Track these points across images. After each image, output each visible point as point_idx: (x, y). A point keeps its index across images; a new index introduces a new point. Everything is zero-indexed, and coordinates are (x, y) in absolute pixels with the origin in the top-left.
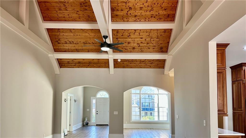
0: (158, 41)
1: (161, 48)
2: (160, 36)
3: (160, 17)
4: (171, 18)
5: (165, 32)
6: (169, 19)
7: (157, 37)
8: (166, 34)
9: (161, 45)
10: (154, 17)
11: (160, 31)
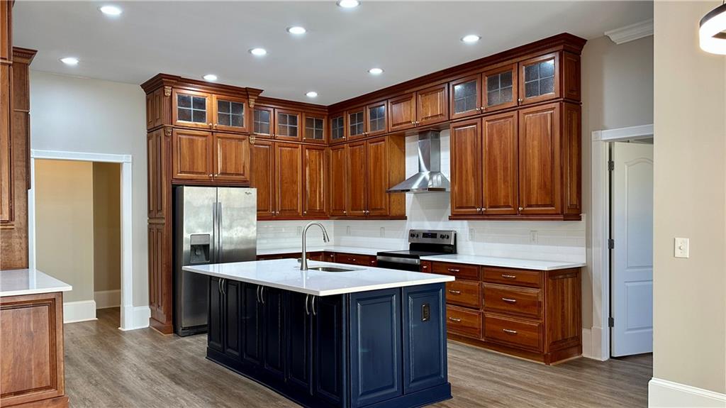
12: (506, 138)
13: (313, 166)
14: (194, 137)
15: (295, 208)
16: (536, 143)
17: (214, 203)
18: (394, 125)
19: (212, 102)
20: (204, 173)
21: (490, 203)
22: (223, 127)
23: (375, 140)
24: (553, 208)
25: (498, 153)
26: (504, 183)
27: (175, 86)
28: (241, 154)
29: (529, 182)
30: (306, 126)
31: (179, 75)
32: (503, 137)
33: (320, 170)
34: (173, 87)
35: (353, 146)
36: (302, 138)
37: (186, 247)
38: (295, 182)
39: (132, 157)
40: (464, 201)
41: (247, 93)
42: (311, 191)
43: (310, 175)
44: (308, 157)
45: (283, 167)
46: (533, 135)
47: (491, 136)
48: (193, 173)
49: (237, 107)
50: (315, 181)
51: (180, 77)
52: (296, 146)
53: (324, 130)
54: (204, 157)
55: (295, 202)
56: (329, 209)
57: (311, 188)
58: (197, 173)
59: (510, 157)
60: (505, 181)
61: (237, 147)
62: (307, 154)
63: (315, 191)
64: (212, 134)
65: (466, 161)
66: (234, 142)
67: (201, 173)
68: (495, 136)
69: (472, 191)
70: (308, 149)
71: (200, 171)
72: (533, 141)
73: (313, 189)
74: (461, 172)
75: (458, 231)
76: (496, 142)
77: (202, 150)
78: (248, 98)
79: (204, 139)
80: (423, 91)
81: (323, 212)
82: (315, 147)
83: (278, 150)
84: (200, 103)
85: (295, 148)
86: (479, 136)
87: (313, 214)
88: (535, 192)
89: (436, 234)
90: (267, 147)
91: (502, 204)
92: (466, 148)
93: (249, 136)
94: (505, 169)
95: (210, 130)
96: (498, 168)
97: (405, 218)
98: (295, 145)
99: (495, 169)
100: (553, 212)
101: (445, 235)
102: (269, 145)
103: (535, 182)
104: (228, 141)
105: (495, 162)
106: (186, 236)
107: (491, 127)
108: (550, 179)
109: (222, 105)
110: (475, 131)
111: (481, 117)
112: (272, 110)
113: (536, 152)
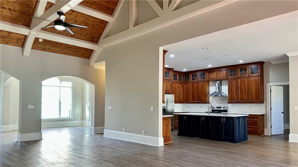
0: (92, 29)
1: (93, 38)
2: (96, 25)
3: (101, 7)
4: (110, 11)
5: (101, 23)
6: (108, 12)
7: (92, 25)
8: (101, 24)
9: (94, 34)
10: (96, 5)
11: (97, 20)
13: (180, 89)
16: (254, 85)
17: (167, 99)
21: (241, 99)
22: (166, 78)
23: (201, 82)
24: (258, 100)
25: (243, 87)
28: (169, 85)
29: (252, 94)
35: (193, 83)
36: (178, 81)
40: (233, 98)
43: (179, 91)
52: (177, 83)
53: (182, 78)
59: (247, 88)
62: (179, 85)
65: (233, 89)
68: (242, 83)
69: (235, 96)
73: (180, 95)
74: (232, 91)
75: (229, 106)
76: (242, 85)
80: (219, 70)
82: (180, 83)
86: (237, 83)
87: (180, 102)
88: (254, 97)
89: (221, 107)
91: (244, 99)
92: (233, 86)
96: (243, 91)
101: (224, 108)
103: (254, 94)
105: (242, 89)
107: (241, 81)
108: (258, 94)
111: (238, 78)
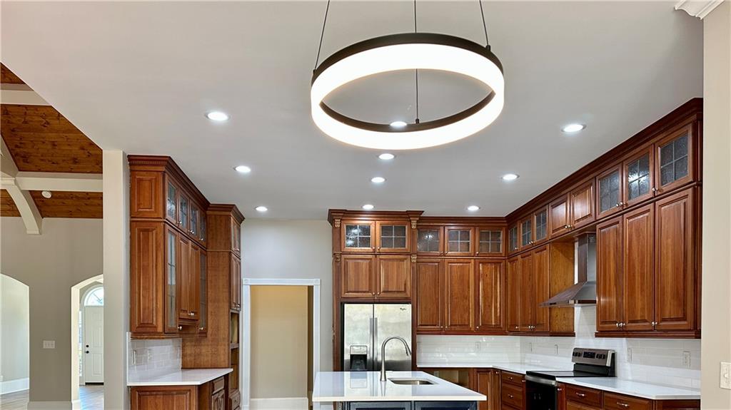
12: (643, 237)
13: (488, 280)
14: (359, 261)
15: (466, 323)
16: (670, 240)
17: (371, 319)
18: (553, 231)
19: (376, 227)
20: (368, 292)
21: (629, 317)
22: (386, 249)
23: (539, 249)
24: (685, 323)
25: (636, 256)
26: (641, 292)
27: (343, 218)
28: (402, 273)
29: (663, 289)
30: (480, 239)
31: (344, 209)
32: (641, 237)
33: (496, 284)
34: (341, 220)
35: (524, 257)
36: (475, 252)
37: (347, 357)
38: (467, 298)
39: (321, 281)
40: (608, 315)
41: (408, 215)
42: (485, 306)
43: (484, 290)
44: (481, 272)
45: (453, 283)
46: (667, 231)
47: (631, 236)
48: (358, 292)
49: (401, 230)
50: (490, 296)
51: (346, 210)
52: (468, 261)
53: (501, 242)
54: (368, 279)
55: (466, 316)
56: (505, 325)
57: (484, 303)
58: (361, 292)
59: (648, 260)
60: (642, 290)
61: (398, 267)
62: (481, 268)
63: (490, 306)
64: (376, 257)
65: (610, 267)
66: (395, 263)
67: (364, 292)
68: (634, 236)
70: (482, 263)
71: (364, 290)
72: (667, 239)
73: (487, 304)
74: (605, 281)
75: (618, 351)
76: (635, 242)
77: (366, 271)
78: (410, 221)
79: (368, 261)
80: (575, 191)
81: (501, 328)
82: (490, 261)
83: (447, 267)
84: (366, 230)
85: (466, 263)
86: (621, 237)
87: (486, 329)
88: (669, 303)
89: (594, 354)
90: (437, 264)
93: (411, 255)
94: (642, 275)
95: (374, 253)
96: (636, 274)
97: (572, 334)
98: (466, 261)
99: (634, 276)
100: (686, 328)
101: (602, 355)
102: (439, 263)
104: (390, 263)
105: (634, 265)
106: (346, 347)
107: (631, 225)
108: (682, 287)
109: (385, 230)
110: (617, 231)
111: (623, 214)
112: (442, 228)
113: (670, 251)
